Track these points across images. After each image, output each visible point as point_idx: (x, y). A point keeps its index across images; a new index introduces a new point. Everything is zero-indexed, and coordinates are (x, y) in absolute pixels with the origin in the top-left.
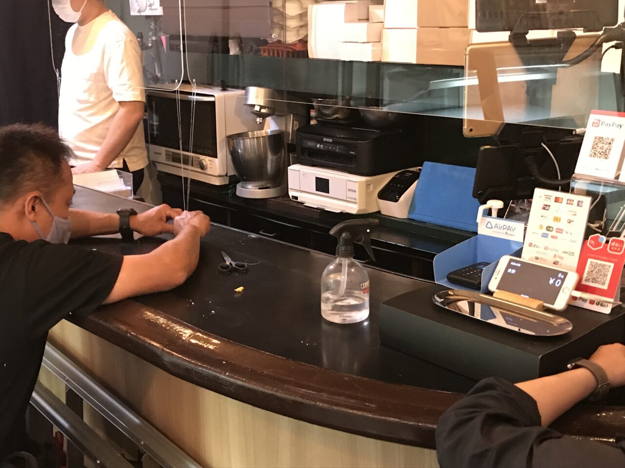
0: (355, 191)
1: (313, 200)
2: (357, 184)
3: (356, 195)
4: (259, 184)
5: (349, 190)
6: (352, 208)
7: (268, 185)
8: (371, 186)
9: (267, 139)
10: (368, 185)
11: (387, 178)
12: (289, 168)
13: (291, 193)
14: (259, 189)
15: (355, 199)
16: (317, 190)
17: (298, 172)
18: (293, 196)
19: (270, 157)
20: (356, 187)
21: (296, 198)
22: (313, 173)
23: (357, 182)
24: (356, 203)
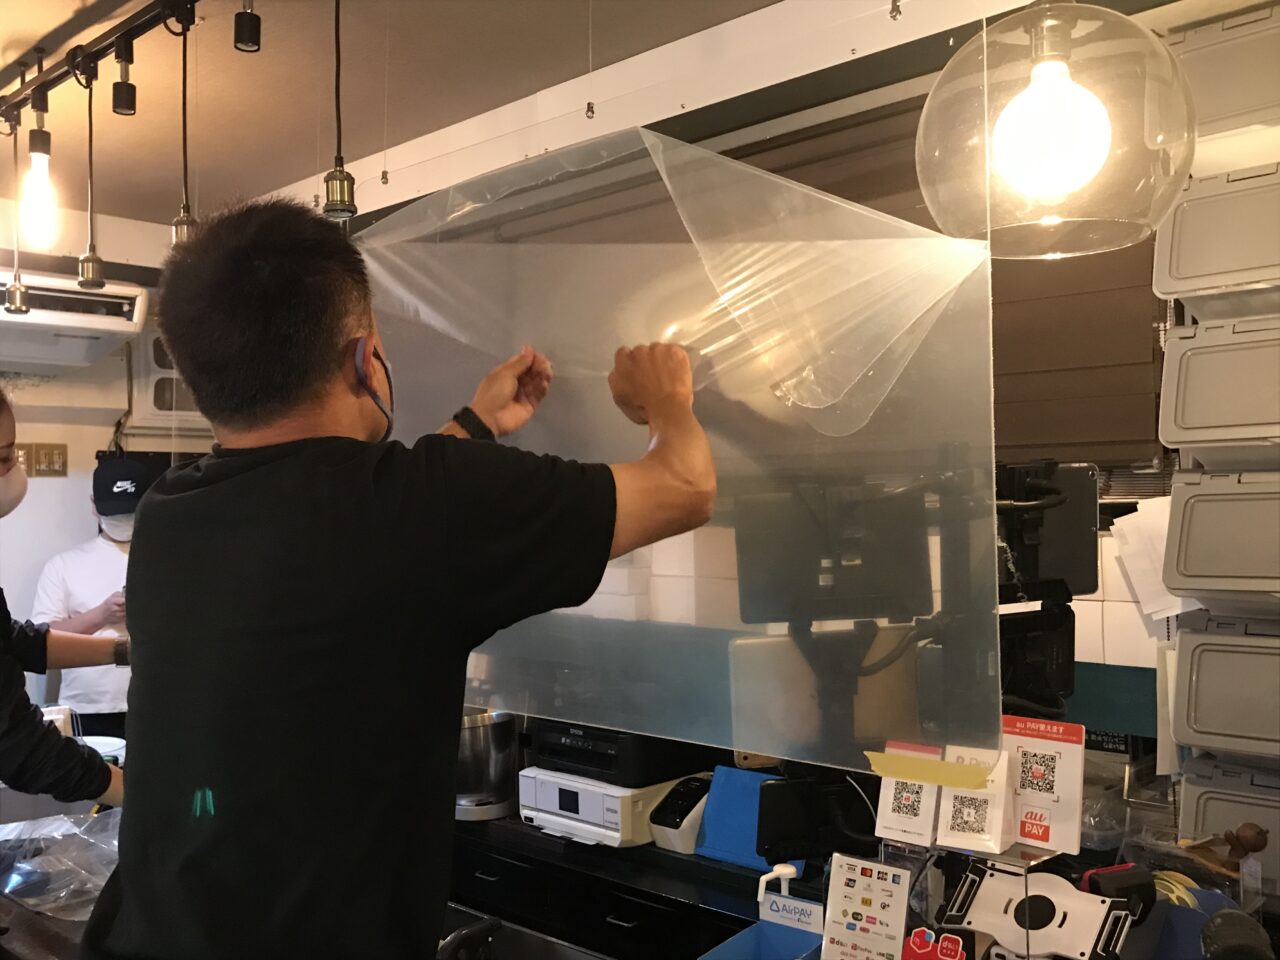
0: (616, 812)
1: (556, 824)
2: (619, 801)
3: (617, 818)
4: (476, 798)
5: (608, 810)
6: (613, 838)
7: (490, 800)
8: (640, 804)
9: (489, 728)
10: (635, 801)
11: (664, 789)
12: (520, 773)
13: (524, 813)
14: (477, 805)
15: (617, 824)
16: (561, 808)
17: (533, 781)
18: (526, 818)
19: (493, 754)
20: (617, 805)
21: (531, 820)
22: (554, 783)
23: (617, 798)
24: (617, 830)
